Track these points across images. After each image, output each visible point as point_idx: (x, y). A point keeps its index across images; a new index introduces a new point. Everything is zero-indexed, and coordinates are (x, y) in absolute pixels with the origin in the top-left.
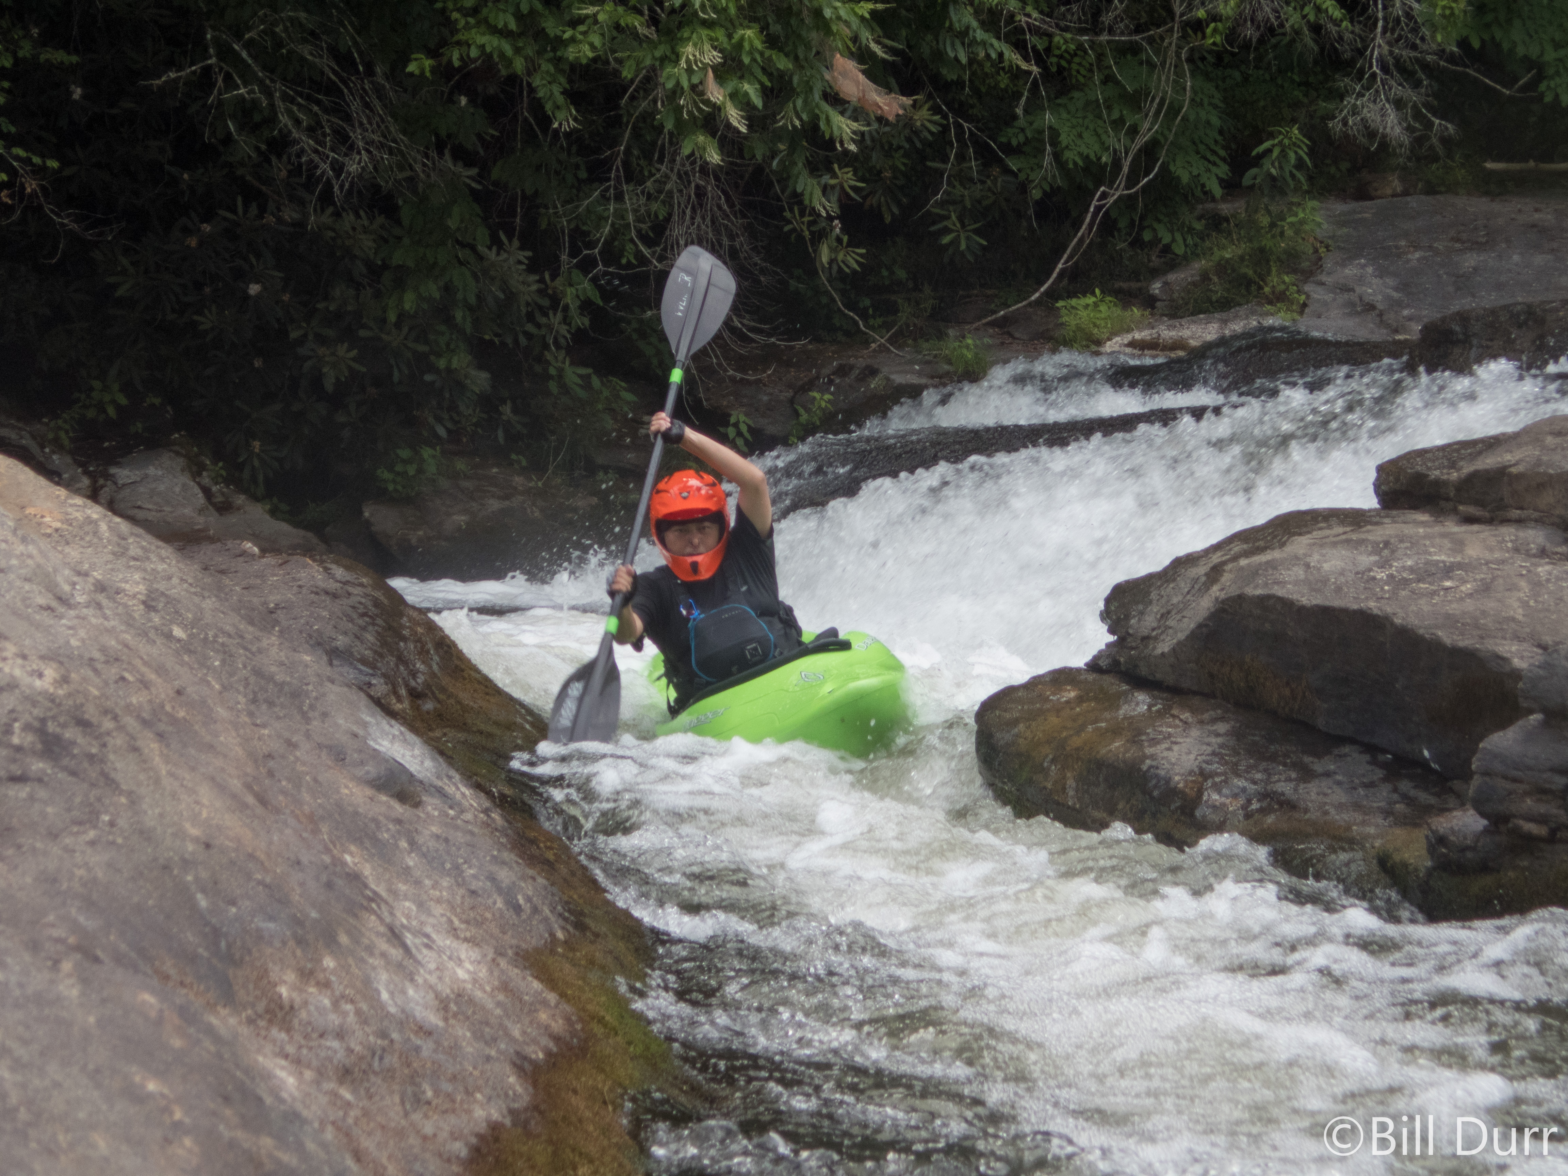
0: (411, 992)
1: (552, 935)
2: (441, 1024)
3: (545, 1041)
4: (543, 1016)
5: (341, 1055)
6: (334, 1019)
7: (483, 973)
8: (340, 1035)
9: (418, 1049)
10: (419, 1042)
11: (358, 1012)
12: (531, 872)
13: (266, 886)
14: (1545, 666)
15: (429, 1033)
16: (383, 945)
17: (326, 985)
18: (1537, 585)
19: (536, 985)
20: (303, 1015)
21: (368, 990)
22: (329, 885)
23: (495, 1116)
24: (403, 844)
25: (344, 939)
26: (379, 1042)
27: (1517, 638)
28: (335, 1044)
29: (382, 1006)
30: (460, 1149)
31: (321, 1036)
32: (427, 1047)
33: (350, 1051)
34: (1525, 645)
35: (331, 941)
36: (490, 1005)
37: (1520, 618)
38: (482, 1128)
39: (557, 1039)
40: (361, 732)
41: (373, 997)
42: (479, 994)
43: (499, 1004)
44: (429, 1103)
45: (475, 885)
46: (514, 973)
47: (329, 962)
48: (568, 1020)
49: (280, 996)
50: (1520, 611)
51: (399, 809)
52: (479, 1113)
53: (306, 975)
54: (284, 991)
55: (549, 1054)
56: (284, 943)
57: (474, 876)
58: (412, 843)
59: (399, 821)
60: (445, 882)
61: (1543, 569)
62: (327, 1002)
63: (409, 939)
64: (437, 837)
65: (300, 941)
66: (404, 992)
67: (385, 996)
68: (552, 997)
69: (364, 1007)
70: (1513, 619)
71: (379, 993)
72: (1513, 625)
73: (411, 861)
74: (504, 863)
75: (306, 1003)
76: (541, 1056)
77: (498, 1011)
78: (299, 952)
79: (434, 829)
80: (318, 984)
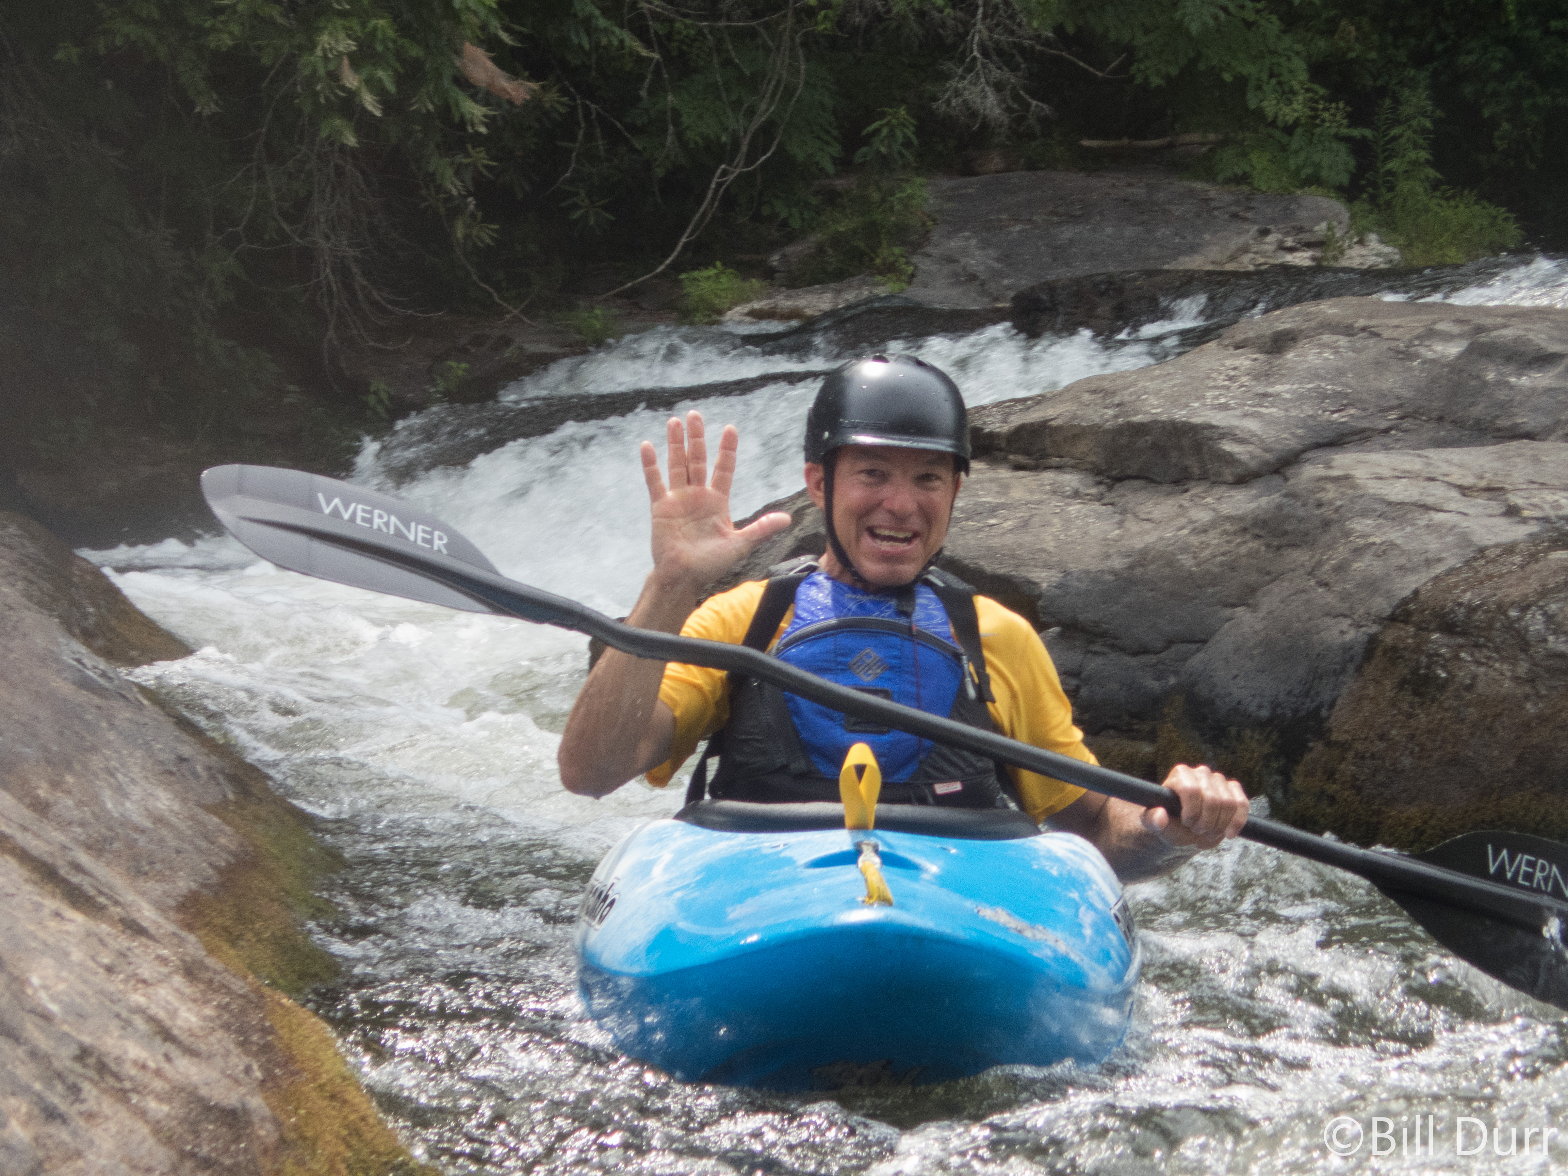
0: (128, 805)
1: (225, 796)
2: (151, 826)
3: (224, 855)
4: (223, 840)
5: (83, 837)
6: (76, 814)
7: (176, 807)
8: (83, 824)
9: (136, 840)
10: (136, 837)
11: (93, 813)
12: (206, 751)
13: (23, 724)
14: (1061, 586)
15: (143, 831)
16: (104, 775)
17: (68, 792)
18: (1067, 522)
19: (216, 820)
20: (55, 809)
21: (96, 800)
22: (61, 734)
23: (194, 886)
24: (104, 724)
25: (77, 767)
26: (109, 833)
27: (1047, 566)
28: (79, 830)
29: (108, 812)
30: (172, 902)
31: (69, 824)
32: (142, 841)
33: (90, 836)
34: (1053, 572)
35: (69, 767)
36: (182, 826)
37: (1051, 549)
38: (185, 891)
39: (234, 855)
40: (55, 649)
41: (101, 804)
42: (174, 820)
43: (189, 827)
44: (146, 874)
45: (163, 757)
46: (198, 811)
47: (69, 779)
48: (241, 845)
49: (38, 796)
50: (1052, 544)
51: (98, 701)
52: (182, 884)
53: (55, 785)
54: (42, 793)
55: (228, 863)
56: (38, 762)
57: (161, 750)
58: (111, 724)
59: (98, 708)
60: (139, 753)
61: (1074, 508)
62: (70, 803)
63: (120, 777)
64: (130, 720)
65: (49, 762)
66: (122, 804)
67: (110, 806)
68: (229, 830)
69: (96, 809)
70: (1044, 551)
71: (104, 803)
72: (1044, 556)
73: (111, 736)
74: (184, 742)
75: (56, 803)
76: (223, 864)
77: (189, 832)
78: (49, 770)
79: (128, 715)
80: (63, 791)
